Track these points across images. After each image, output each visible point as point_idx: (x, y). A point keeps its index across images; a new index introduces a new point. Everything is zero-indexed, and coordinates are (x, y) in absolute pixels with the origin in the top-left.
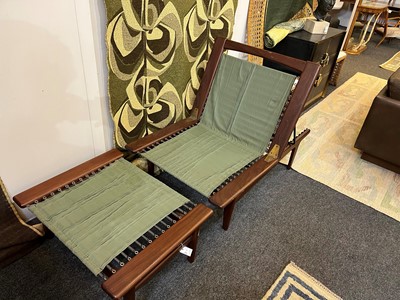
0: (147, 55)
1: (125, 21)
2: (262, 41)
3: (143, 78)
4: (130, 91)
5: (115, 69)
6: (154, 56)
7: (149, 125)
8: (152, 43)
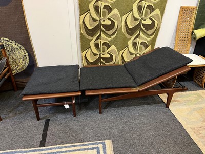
0: (101, 30)
1: (91, 15)
2: (190, 35)
3: (99, 40)
4: (92, 44)
5: (84, 33)
6: (106, 32)
7: (101, 62)
8: (104, 26)
